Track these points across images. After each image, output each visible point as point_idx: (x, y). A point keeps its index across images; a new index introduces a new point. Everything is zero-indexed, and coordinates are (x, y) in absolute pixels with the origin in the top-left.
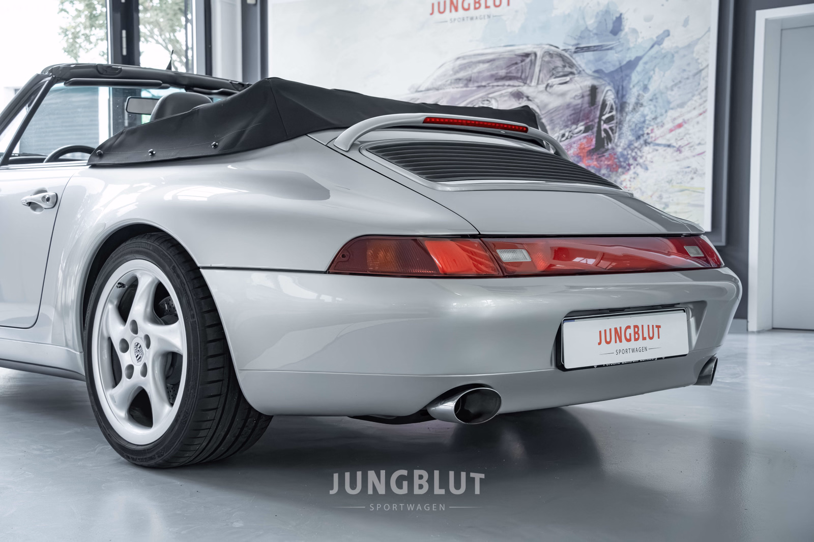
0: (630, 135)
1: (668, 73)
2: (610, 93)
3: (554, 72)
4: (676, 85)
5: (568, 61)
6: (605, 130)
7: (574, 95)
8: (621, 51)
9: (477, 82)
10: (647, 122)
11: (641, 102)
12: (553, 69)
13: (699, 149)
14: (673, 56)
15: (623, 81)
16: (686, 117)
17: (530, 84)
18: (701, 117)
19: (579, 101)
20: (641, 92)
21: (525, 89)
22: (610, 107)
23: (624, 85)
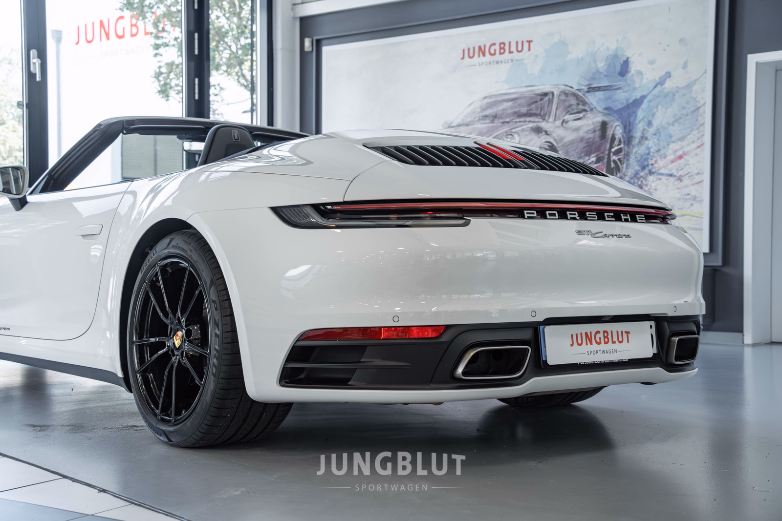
0: (636, 165)
1: (669, 111)
2: (618, 128)
3: (569, 109)
4: (676, 121)
5: (581, 99)
6: (614, 161)
7: (587, 129)
8: (628, 90)
9: (502, 118)
10: (651, 154)
11: (646, 136)
12: (568, 107)
13: (698, 178)
14: (674, 95)
15: (629, 118)
16: (686, 150)
17: (548, 120)
18: (699, 150)
19: (591, 135)
20: (646, 127)
21: (544, 125)
22: (618, 140)
23: (631, 121)
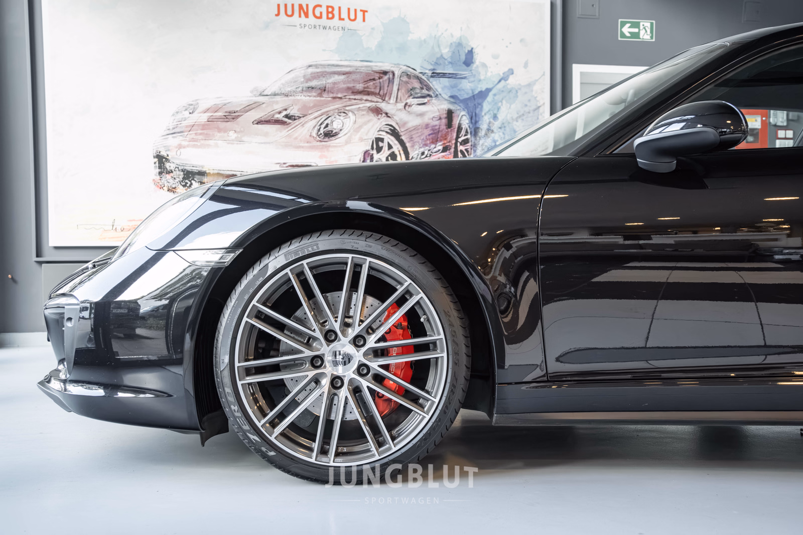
1: (513, 106)
2: (464, 118)
3: (412, 93)
5: (425, 84)
6: (461, 151)
8: (474, 81)
9: (332, 93)
11: (492, 128)
12: (411, 90)
14: (517, 91)
15: (475, 109)
17: (389, 102)
19: (437, 123)
20: (492, 120)
21: (383, 106)
22: (465, 130)
23: (477, 112)
